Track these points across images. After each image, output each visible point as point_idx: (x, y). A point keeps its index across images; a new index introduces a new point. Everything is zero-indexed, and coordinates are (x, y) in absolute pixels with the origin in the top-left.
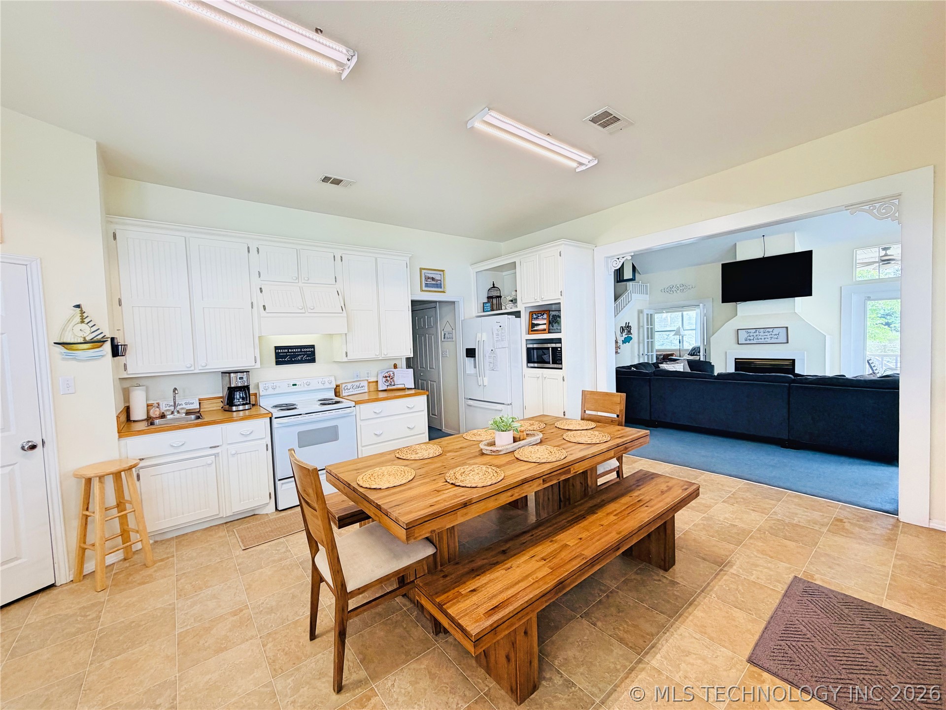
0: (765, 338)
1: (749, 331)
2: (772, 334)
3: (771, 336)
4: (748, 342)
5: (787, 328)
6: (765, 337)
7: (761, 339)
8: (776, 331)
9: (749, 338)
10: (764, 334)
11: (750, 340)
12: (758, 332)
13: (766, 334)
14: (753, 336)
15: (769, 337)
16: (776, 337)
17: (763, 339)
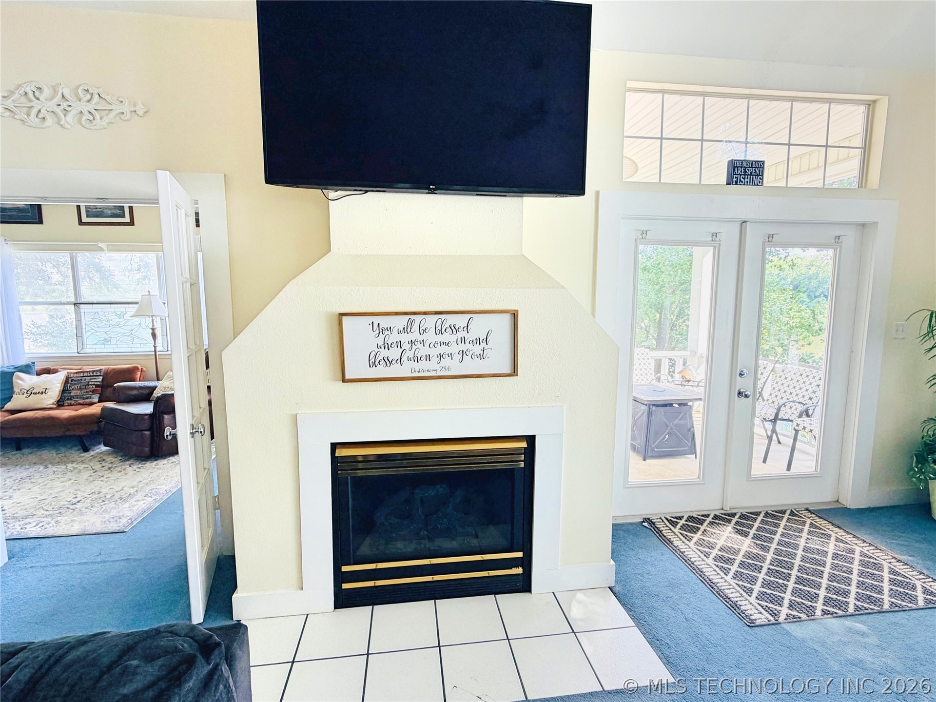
0: (441, 356)
1: (385, 322)
2: (463, 340)
3: (462, 347)
4: (381, 371)
5: (515, 315)
6: (443, 349)
7: (428, 358)
8: (479, 326)
9: (384, 353)
10: (440, 338)
11: (388, 362)
12: (415, 327)
13: (446, 337)
14: (399, 344)
15: (455, 349)
16: (477, 349)
17: (435, 359)
